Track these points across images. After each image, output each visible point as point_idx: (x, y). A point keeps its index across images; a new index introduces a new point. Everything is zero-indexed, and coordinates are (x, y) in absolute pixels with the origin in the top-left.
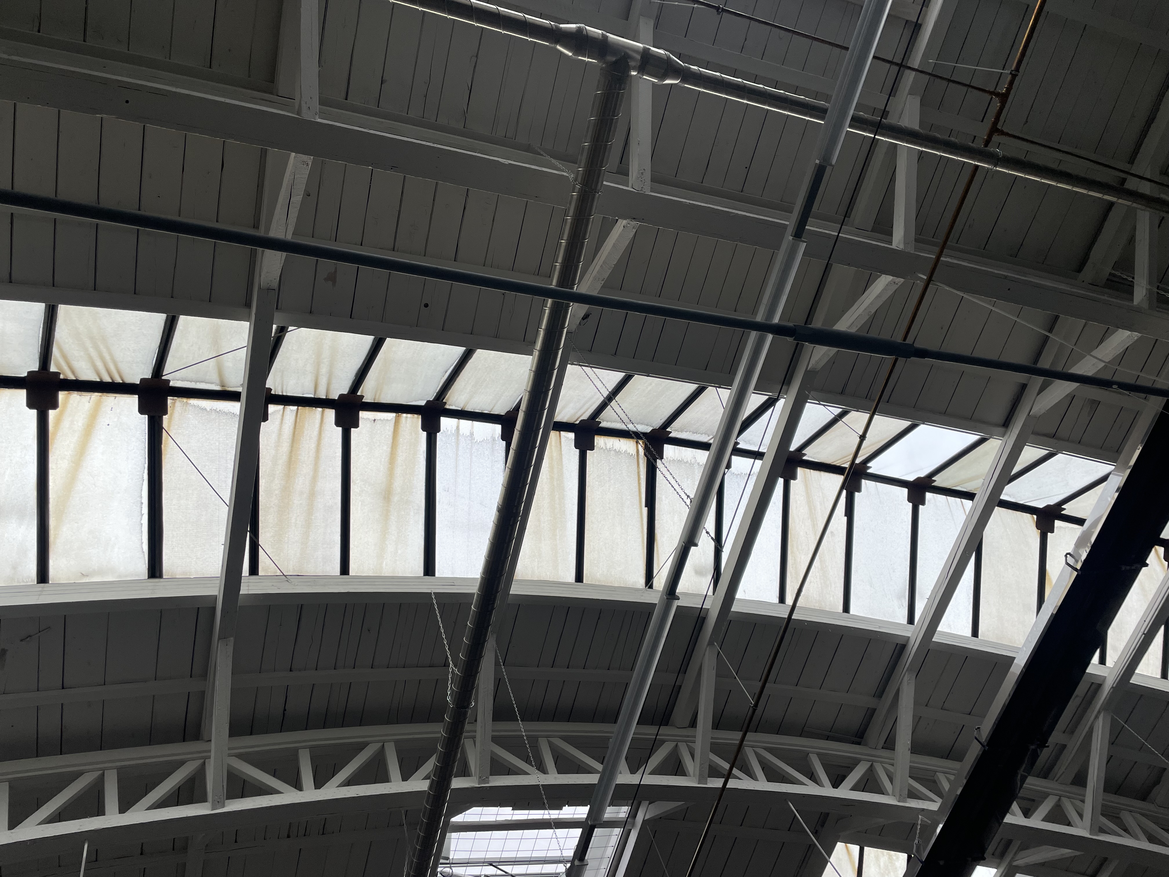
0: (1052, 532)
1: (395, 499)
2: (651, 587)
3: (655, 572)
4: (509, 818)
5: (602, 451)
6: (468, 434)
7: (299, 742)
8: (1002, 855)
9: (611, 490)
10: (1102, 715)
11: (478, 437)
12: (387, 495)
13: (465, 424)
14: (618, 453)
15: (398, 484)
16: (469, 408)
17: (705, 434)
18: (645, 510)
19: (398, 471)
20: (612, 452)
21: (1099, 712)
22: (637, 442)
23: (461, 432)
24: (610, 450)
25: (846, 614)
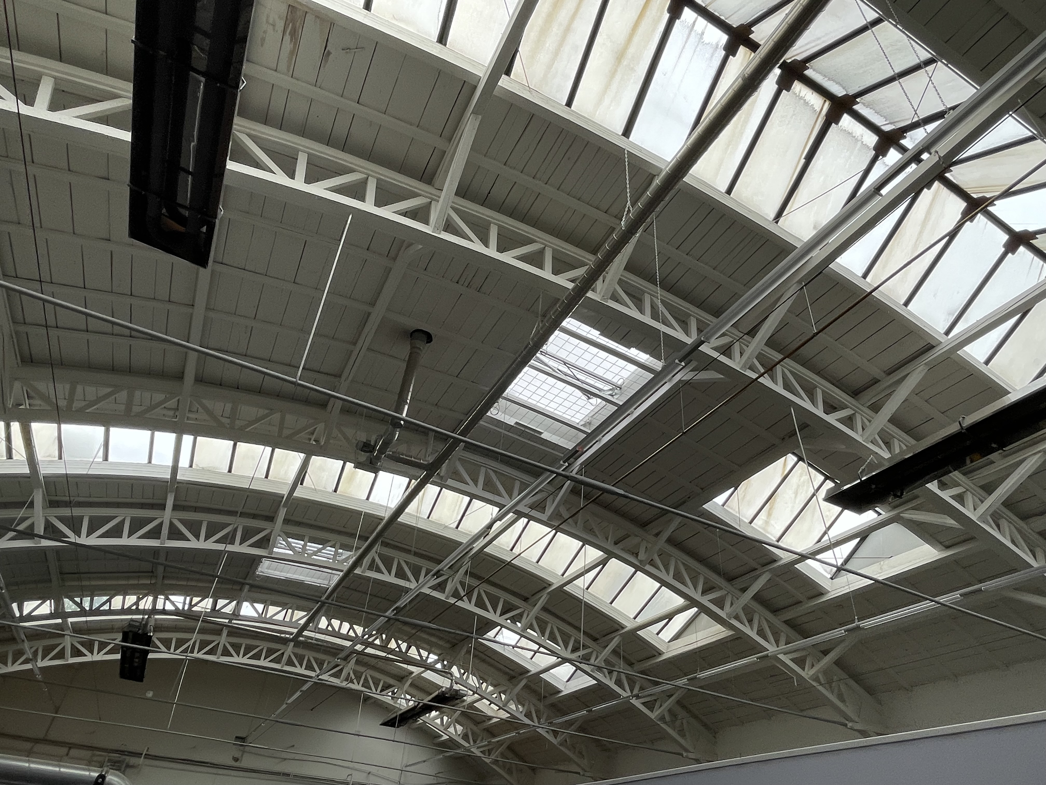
1: (625, 62)
2: (777, 222)
3: (785, 213)
4: (595, 338)
5: (795, 96)
6: (700, 32)
7: (494, 219)
8: (895, 507)
9: (785, 132)
10: (1040, 454)
11: (706, 39)
12: (620, 56)
13: (702, 22)
14: (806, 103)
15: (631, 50)
16: (710, 9)
17: (885, 117)
18: (803, 161)
19: (636, 39)
20: (802, 101)
21: (1039, 452)
22: (825, 101)
23: (695, 28)
24: (801, 98)
25: (904, 307)
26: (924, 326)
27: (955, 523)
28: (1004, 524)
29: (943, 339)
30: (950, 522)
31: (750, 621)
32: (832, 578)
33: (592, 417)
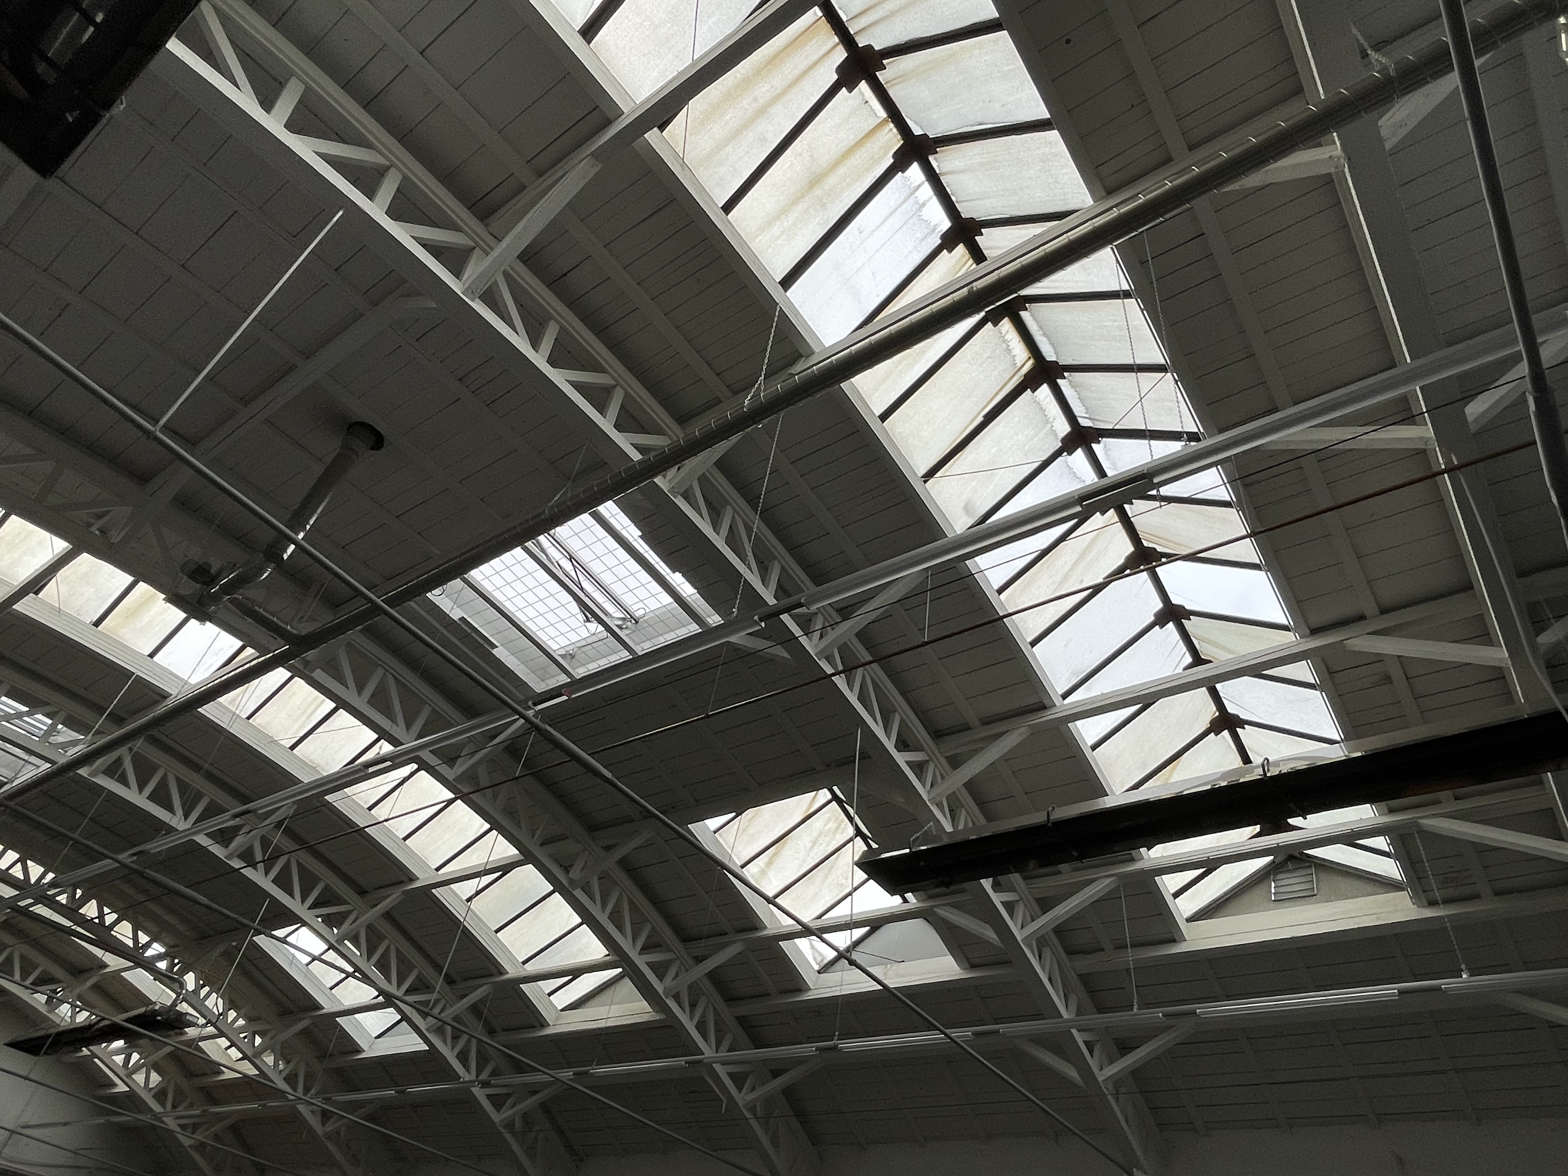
0: (1216, 735)
1: (818, 192)
2: (925, 482)
3: (938, 474)
4: (631, 539)
5: (999, 335)
6: (921, 202)
7: (558, 314)
8: (931, 897)
9: (974, 374)
10: (1113, 879)
11: (926, 213)
12: (815, 181)
13: (927, 191)
14: (1008, 350)
15: (832, 180)
16: (944, 180)
17: (1087, 409)
18: (980, 419)
19: (842, 170)
20: (1004, 346)
21: (1113, 875)
22: (1030, 358)
23: (917, 194)
24: (1005, 341)
25: (1030, 647)
26: (1044, 679)
27: (995, 936)
28: (1047, 953)
29: (1058, 701)
30: (990, 934)
31: (693, 1006)
32: (819, 972)
33: (579, 648)
